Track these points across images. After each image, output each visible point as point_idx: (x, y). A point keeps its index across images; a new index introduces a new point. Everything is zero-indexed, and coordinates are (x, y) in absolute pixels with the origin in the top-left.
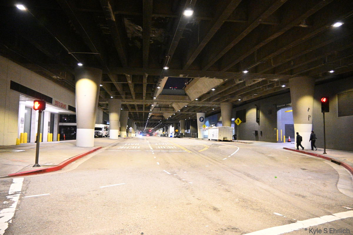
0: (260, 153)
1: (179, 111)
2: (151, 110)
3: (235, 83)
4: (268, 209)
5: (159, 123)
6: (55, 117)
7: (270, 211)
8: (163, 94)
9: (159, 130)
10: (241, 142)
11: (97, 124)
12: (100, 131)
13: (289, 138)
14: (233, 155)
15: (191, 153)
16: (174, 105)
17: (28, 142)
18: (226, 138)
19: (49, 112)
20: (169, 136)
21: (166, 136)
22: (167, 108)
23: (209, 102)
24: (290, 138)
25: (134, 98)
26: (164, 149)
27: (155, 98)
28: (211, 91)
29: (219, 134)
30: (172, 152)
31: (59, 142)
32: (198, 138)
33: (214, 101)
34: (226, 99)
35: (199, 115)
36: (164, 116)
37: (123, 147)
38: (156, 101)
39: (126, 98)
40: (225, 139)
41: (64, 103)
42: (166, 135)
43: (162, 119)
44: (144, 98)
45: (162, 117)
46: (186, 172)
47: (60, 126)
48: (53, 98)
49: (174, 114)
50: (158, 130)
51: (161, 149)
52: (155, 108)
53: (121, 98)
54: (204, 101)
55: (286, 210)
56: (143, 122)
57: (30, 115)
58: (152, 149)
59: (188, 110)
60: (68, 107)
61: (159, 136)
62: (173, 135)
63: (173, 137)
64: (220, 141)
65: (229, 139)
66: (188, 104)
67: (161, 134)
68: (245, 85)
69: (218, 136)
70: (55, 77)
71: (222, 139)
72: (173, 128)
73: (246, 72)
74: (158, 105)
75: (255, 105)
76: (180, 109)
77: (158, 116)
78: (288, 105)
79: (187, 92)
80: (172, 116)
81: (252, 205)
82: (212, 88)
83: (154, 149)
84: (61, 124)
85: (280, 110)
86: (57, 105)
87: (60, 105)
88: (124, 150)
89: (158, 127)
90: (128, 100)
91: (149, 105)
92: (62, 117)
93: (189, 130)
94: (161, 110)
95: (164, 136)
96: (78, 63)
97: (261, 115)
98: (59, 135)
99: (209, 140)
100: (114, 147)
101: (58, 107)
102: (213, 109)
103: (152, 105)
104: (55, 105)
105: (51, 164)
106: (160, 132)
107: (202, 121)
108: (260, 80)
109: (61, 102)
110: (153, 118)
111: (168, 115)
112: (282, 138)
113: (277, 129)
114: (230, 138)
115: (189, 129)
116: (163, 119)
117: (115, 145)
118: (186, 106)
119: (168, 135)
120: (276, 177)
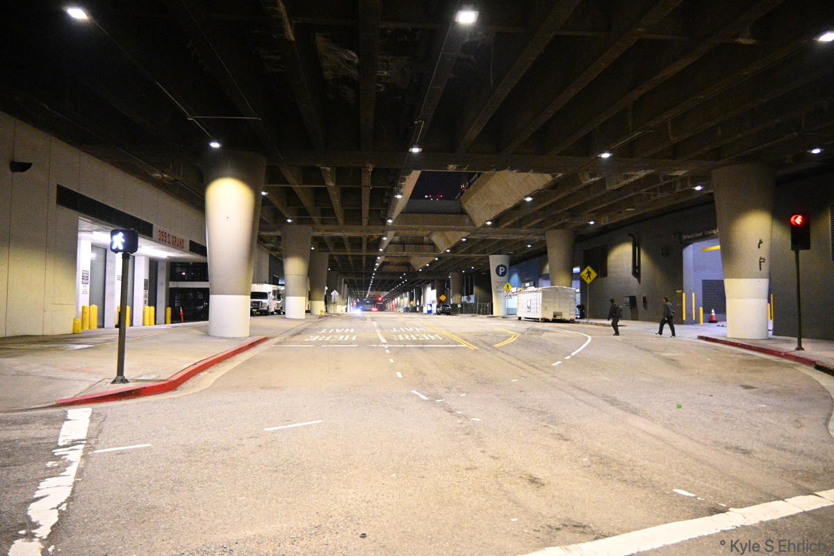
0: (641, 349)
1: (448, 251)
2: (381, 250)
3: (580, 183)
4: (658, 482)
5: (400, 281)
6: (159, 268)
7: (666, 485)
8: (411, 212)
9: (402, 298)
10: (596, 324)
11: (255, 285)
12: (264, 301)
13: (713, 314)
14: (576, 355)
15: (476, 350)
16: (436, 238)
17: (99, 327)
18: (560, 314)
19: (145, 256)
20: (425, 311)
21: (416, 312)
22: (419, 244)
23: (519, 230)
24: (716, 313)
25: (341, 220)
26: (413, 342)
27: (390, 221)
28: (523, 202)
29: (543, 305)
30: (431, 347)
31: (169, 325)
32: (494, 315)
33: (530, 228)
34: (560, 220)
35: (495, 261)
36: (412, 262)
37: (317, 337)
38: (392, 228)
39: (323, 222)
40: (558, 318)
41: (179, 236)
42: (418, 309)
43: (407, 270)
44: (365, 221)
45: (408, 265)
46: (464, 395)
47: (171, 288)
48: (155, 225)
49: (437, 259)
50: (399, 298)
51: (406, 342)
52: (391, 246)
53: (311, 222)
54: (507, 227)
55: (702, 483)
56: (363, 279)
57: (102, 264)
58: (384, 341)
59: (470, 248)
60: (188, 244)
61: (401, 310)
62: (434, 309)
63: (435, 314)
64: (546, 321)
65: (566, 317)
66: (469, 233)
67: (405, 306)
68: (604, 187)
69: (540, 310)
70: (157, 175)
71: (551, 317)
72: (435, 291)
73: (606, 156)
74: (397, 238)
75: (630, 235)
76: (449, 247)
77: (398, 265)
78: (710, 232)
79: (466, 207)
80: (432, 263)
81: (623, 472)
82: (526, 197)
83: (390, 341)
84: (173, 285)
85: (691, 246)
86: (164, 240)
87: (171, 241)
88: (318, 343)
89: (399, 290)
90: (328, 227)
91: (376, 237)
92: (174, 268)
93: (472, 297)
94: (404, 249)
95: (414, 310)
96: (211, 141)
97: (644, 258)
98: (169, 310)
99: (520, 318)
100: (297, 338)
101: (166, 245)
102: (529, 246)
103: (385, 238)
104: (160, 239)
105: (152, 377)
106: (404, 301)
107: (503, 274)
108: (642, 174)
109: (173, 233)
110: (386, 268)
111: (421, 262)
112: (695, 314)
113: (682, 292)
114: (570, 314)
115: (472, 294)
116: (409, 270)
117: (299, 334)
118: (464, 240)
119: (421, 310)
120: (679, 407)
